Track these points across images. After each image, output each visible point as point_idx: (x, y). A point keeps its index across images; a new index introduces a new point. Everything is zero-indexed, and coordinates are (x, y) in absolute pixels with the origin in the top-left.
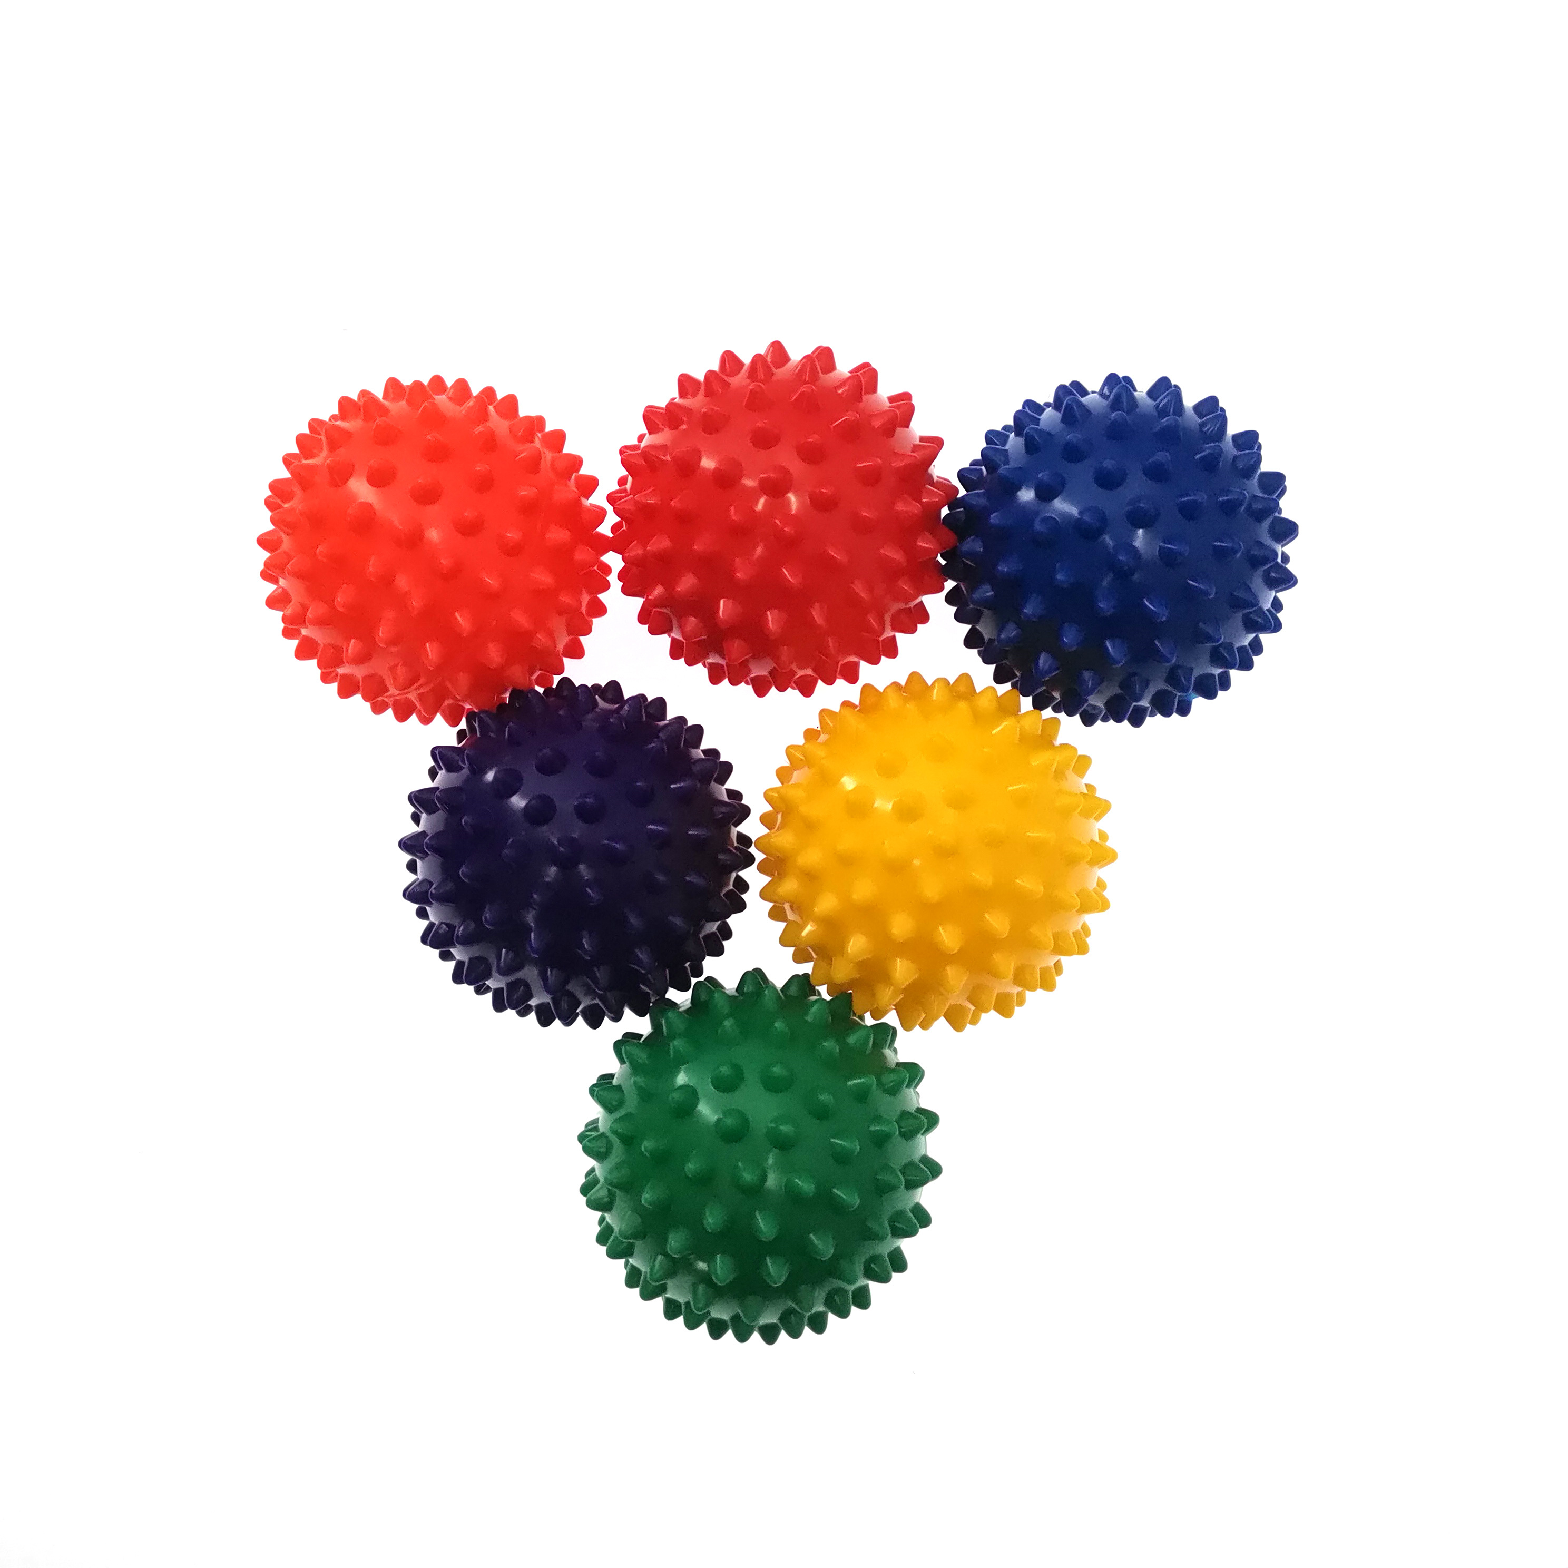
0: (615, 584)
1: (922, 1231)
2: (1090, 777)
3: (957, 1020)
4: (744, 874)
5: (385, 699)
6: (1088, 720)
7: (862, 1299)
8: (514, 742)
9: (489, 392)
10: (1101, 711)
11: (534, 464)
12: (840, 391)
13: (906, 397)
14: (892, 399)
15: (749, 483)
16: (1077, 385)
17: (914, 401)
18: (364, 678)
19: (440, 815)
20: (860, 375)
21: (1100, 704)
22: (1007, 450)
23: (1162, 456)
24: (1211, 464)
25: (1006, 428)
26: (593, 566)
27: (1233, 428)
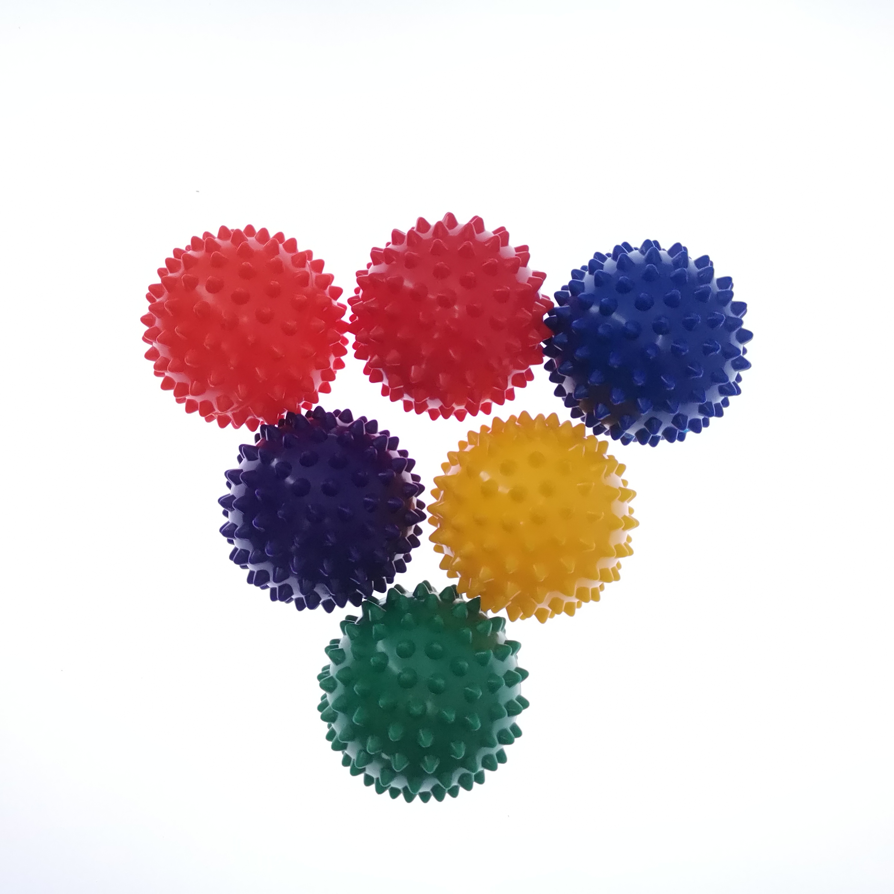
0: (351, 351)
1: (516, 740)
2: (625, 476)
3: (542, 617)
4: (421, 525)
5: (213, 415)
6: (625, 442)
7: (480, 779)
8: (288, 445)
9: (280, 236)
10: (632, 438)
11: (305, 279)
12: (486, 245)
13: (525, 248)
14: (518, 249)
15: (431, 297)
16: (626, 245)
17: (530, 252)
18: (201, 403)
19: (243, 486)
20: (499, 236)
21: (633, 434)
22: (583, 283)
23: (676, 291)
24: (704, 296)
25: (584, 268)
26: (338, 340)
27: (718, 274)
